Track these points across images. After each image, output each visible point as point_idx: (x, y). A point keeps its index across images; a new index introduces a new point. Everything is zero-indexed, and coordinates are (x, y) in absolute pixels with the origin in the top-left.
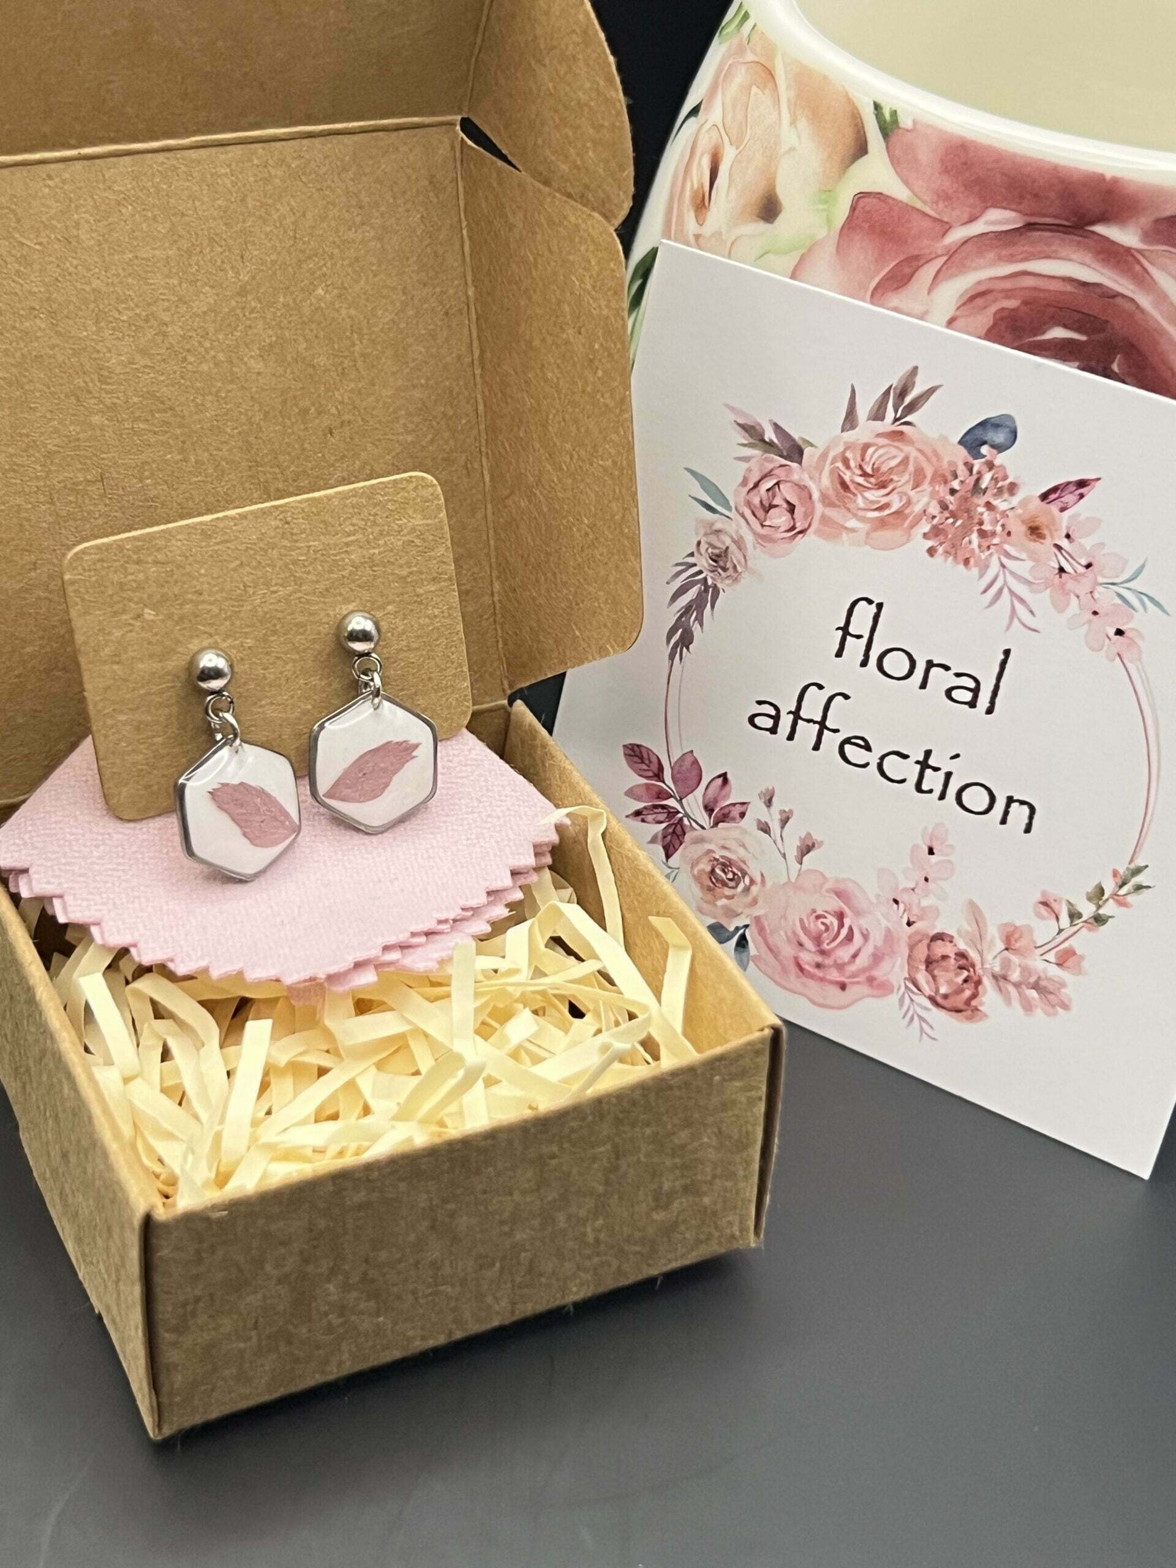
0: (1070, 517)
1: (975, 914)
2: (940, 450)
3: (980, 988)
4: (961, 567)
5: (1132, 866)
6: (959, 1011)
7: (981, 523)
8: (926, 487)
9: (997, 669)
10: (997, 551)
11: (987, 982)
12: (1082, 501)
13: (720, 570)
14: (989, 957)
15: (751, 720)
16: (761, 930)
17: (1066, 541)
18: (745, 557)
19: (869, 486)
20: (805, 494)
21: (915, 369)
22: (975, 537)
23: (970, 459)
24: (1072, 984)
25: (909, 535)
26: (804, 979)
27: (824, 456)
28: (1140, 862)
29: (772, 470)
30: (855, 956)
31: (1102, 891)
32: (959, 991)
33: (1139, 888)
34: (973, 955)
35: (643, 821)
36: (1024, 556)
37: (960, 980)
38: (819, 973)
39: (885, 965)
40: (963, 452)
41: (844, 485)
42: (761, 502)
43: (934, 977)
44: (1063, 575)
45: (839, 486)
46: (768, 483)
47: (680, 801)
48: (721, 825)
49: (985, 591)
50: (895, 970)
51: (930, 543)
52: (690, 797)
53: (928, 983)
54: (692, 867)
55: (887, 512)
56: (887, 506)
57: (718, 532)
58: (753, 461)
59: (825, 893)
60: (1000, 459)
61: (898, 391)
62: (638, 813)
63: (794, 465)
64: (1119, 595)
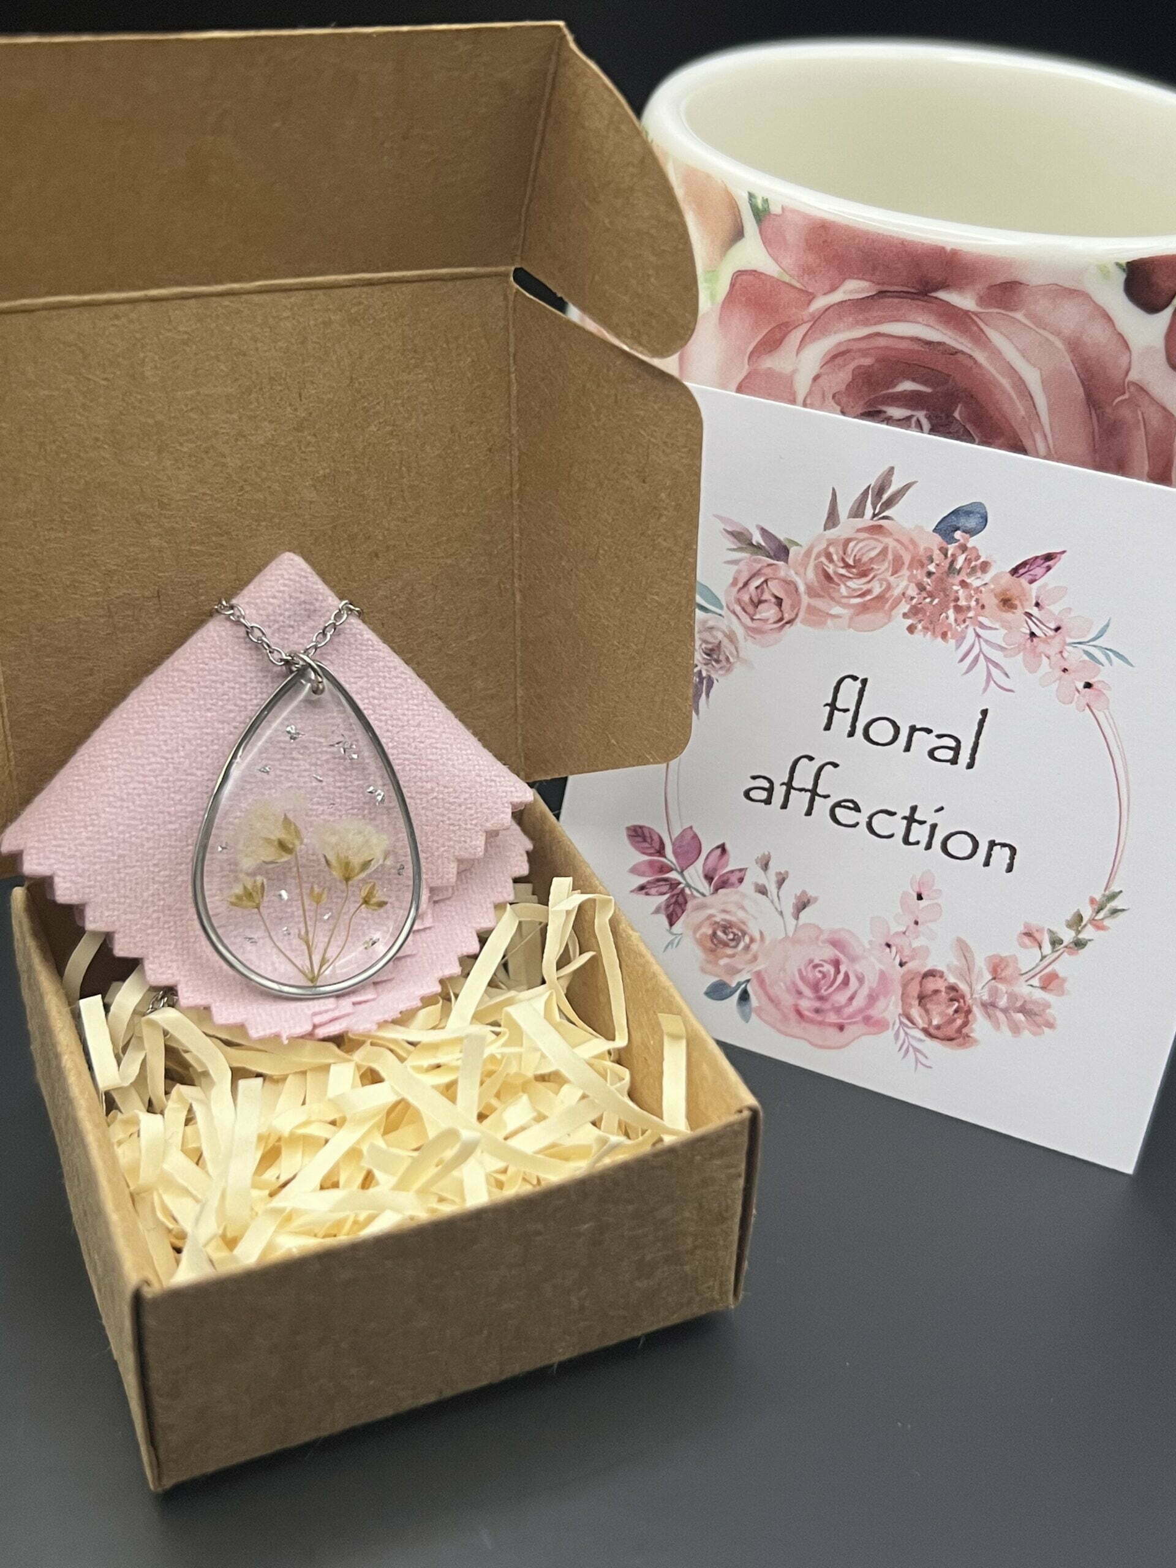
0: (1039, 589)
1: (963, 948)
2: (916, 539)
3: (970, 1017)
4: (939, 639)
5: (1107, 893)
6: (951, 1039)
7: (957, 599)
9: (976, 728)
10: (973, 624)
11: (977, 1011)
12: (1051, 572)
13: (714, 663)
14: (978, 987)
15: (747, 794)
16: (762, 982)
17: (1036, 609)
18: (736, 649)
19: (851, 576)
20: (792, 587)
21: (892, 469)
22: (951, 613)
23: (944, 544)
24: (1056, 1005)
26: (804, 1024)
27: (808, 554)
28: (1115, 888)
29: (759, 570)
30: (851, 998)
31: (1079, 918)
32: (952, 1021)
33: (1115, 912)
34: (963, 987)
35: (647, 894)
37: (951, 1011)
38: (819, 1018)
39: (881, 1004)
40: (938, 539)
42: (751, 599)
43: (927, 1011)
44: (1035, 640)
45: (822, 578)
46: (757, 582)
47: (681, 873)
48: (720, 891)
49: (962, 660)
50: (890, 1008)
51: (909, 622)
52: (691, 869)
53: (920, 1016)
54: (695, 932)
56: (869, 592)
57: (712, 628)
58: (742, 564)
59: (820, 944)
60: (972, 542)
61: (876, 490)
62: (642, 888)
63: (781, 563)
64: (1087, 653)
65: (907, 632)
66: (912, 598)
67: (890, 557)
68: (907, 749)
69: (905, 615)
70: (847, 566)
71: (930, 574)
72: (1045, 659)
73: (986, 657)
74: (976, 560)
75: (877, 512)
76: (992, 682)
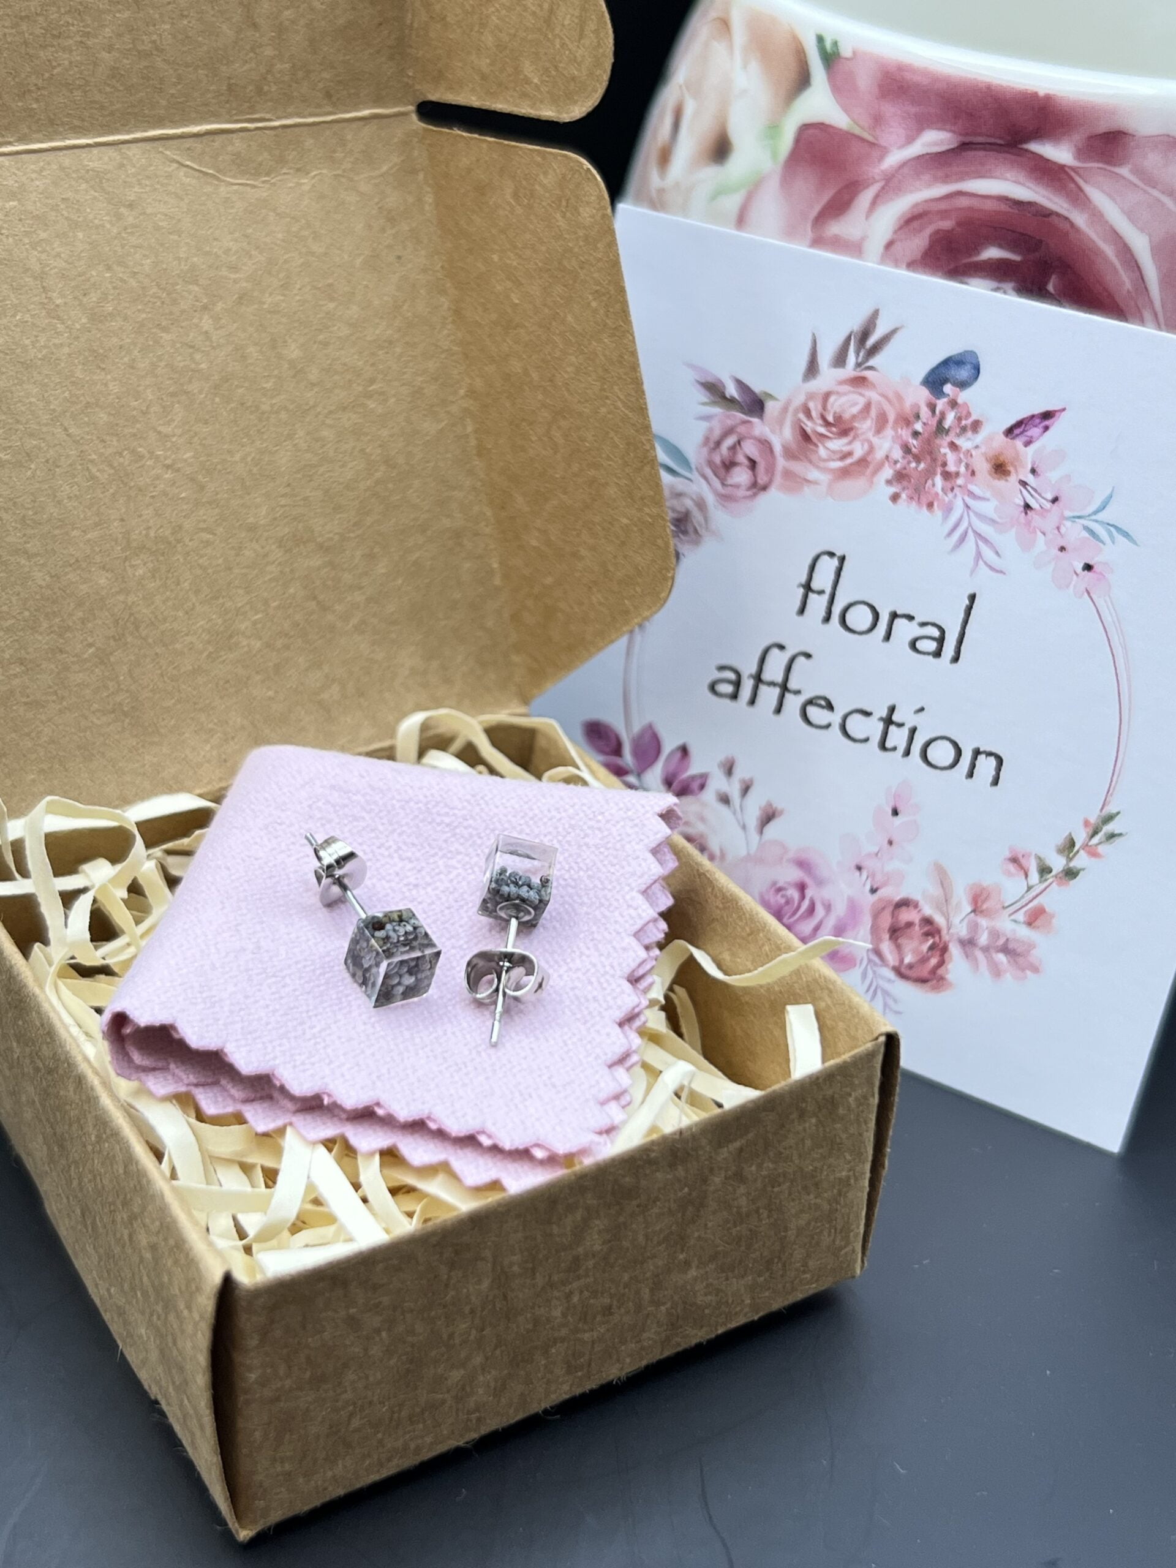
0: (1036, 452)
1: (941, 875)
2: (902, 393)
3: (946, 955)
4: (924, 510)
6: (924, 981)
7: (944, 464)
8: (889, 431)
9: (962, 615)
10: (961, 492)
12: (1049, 432)
14: (956, 921)
17: (1031, 476)
18: (706, 519)
19: (830, 435)
20: (767, 449)
21: (877, 312)
22: (939, 480)
23: (933, 398)
25: (873, 482)
27: (785, 409)
32: (926, 959)
34: (939, 919)
36: (988, 496)
37: (925, 947)
40: (926, 391)
41: (806, 437)
43: (898, 947)
44: (1030, 513)
45: (800, 437)
49: (947, 537)
51: (892, 489)
53: (892, 952)
55: (850, 460)
56: (849, 454)
59: (785, 864)
60: (963, 397)
61: (859, 336)
63: (756, 420)
65: (890, 500)
66: (896, 462)
67: (874, 413)
68: (886, 638)
69: (889, 481)
70: (827, 423)
71: (916, 434)
72: (1039, 534)
73: (975, 532)
74: (966, 418)
75: (860, 359)
76: (981, 562)
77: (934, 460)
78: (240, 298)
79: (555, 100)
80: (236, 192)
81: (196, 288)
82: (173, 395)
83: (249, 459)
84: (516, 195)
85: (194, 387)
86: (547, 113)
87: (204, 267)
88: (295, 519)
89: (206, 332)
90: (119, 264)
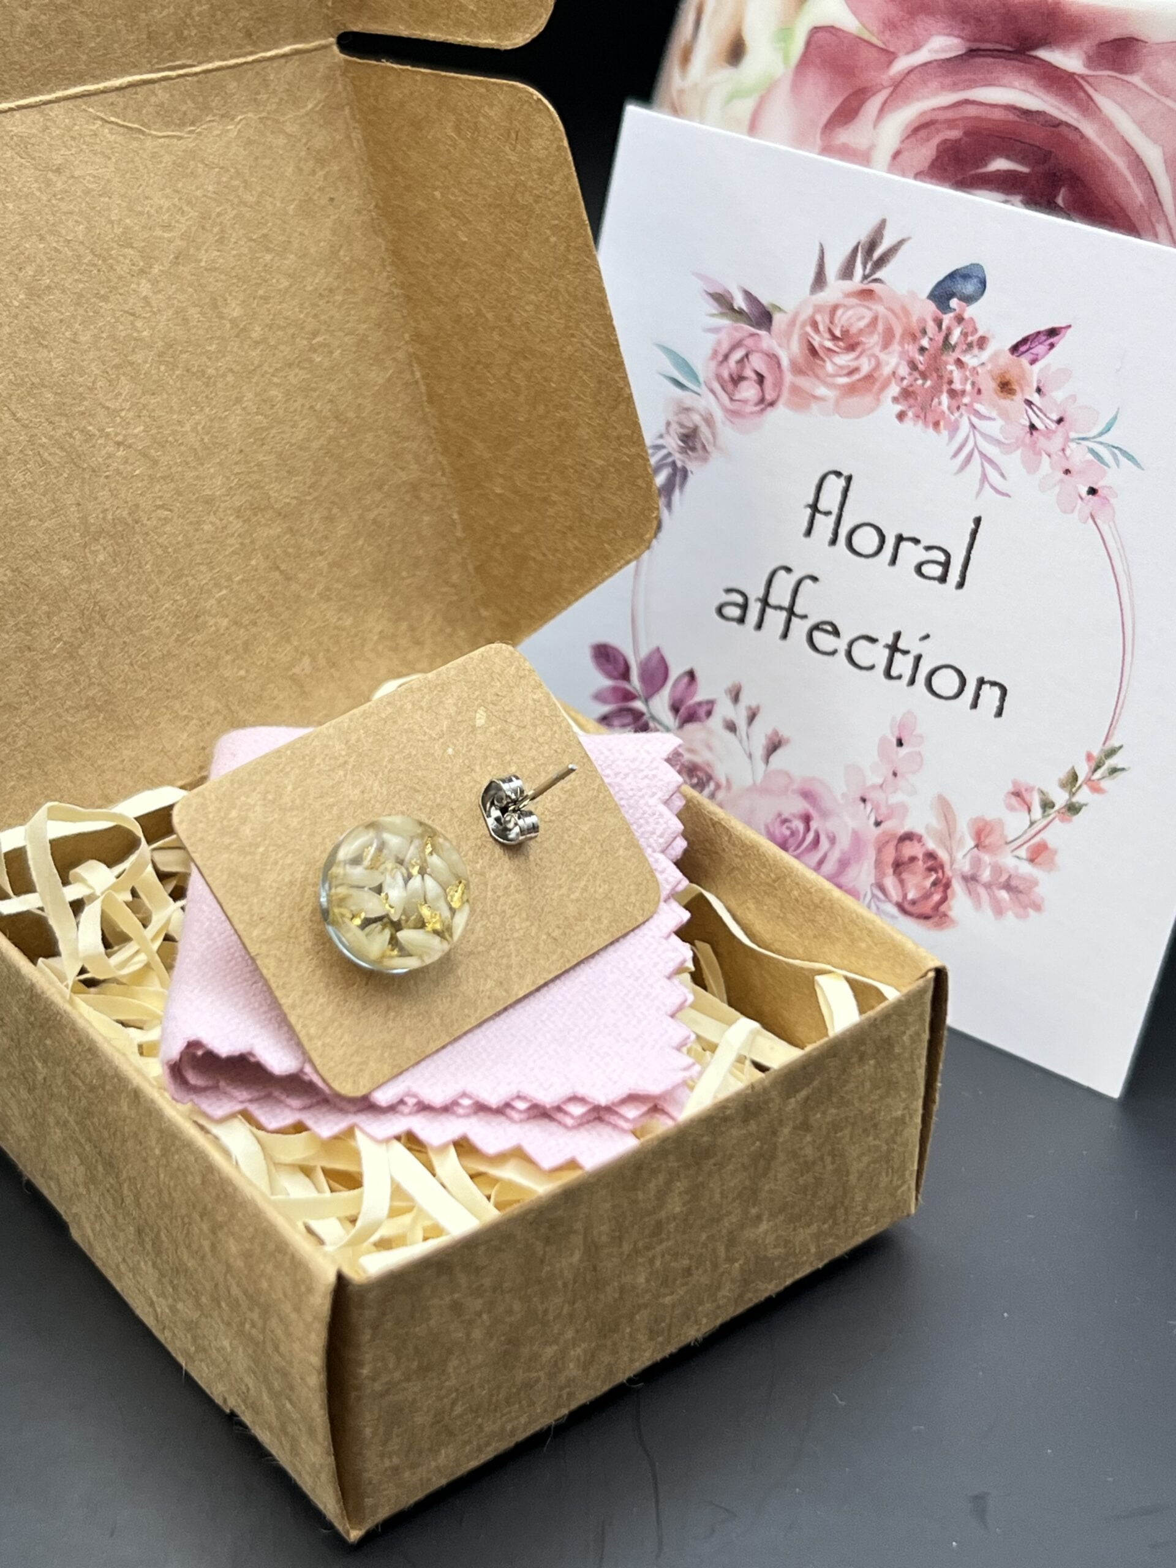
0: (1041, 370)
1: (944, 809)
2: (909, 306)
3: (950, 891)
4: (931, 430)
5: (1107, 747)
6: (927, 918)
7: (951, 382)
8: (896, 347)
9: (967, 539)
10: (968, 412)
11: (956, 884)
12: (1052, 351)
13: (689, 452)
14: (959, 856)
15: (720, 611)
17: (1036, 395)
18: (714, 435)
19: (838, 350)
20: (775, 361)
21: (882, 224)
22: (945, 398)
23: (939, 314)
24: (1044, 882)
25: (878, 400)
27: (793, 322)
28: (1114, 743)
29: (740, 340)
30: (822, 862)
31: (1075, 777)
32: (928, 895)
33: (1114, 771)
34: (942, 854)
35: (609, 726)
36: (994, 414)
37: (928, 883)
39: (852, 871)
40: (932, 307)
41: (813, 351)
42: (731, 376)
43: (902, 882)
44: (1034, 432)
45: (807, 351)
46: (737, 355)
47: (646, 702)
48: (687, 726)
49: (955, 455)
50: (862, 876)
51: (898, 408)
52: (656, 698)
53: (895, 888)
55: (856, 377)
56: (857, 369)
57: (688, 409)
58: (722, 332)
59: (790, 795)
60: (970, 312)
61: (866, 247)
62: (604, 718)
63: (763, 333)
64: (1092, 451)
65: (896, 421)
66: (903, 379)
67: (880, 327)
68: (893, 561)
69: (895, 400)
70: (834, 338)
71: (922, 350)
72: (1045, 456)
73: (981, 453)
74: (973, 334)
75: (867, 271)
76: (987, 486)
77: (940, 377)
78: (177, 258)
79: (493, 28)
80: (162, 146)
81: (131, 251)
82: (118, 367)
83: (200, 428)
84: (457, 129)
85: (138, 358)
86: (487, 41)
87: (137, 228)
88: (251, 487)
89: (145, 298)
90: (51, 232)
